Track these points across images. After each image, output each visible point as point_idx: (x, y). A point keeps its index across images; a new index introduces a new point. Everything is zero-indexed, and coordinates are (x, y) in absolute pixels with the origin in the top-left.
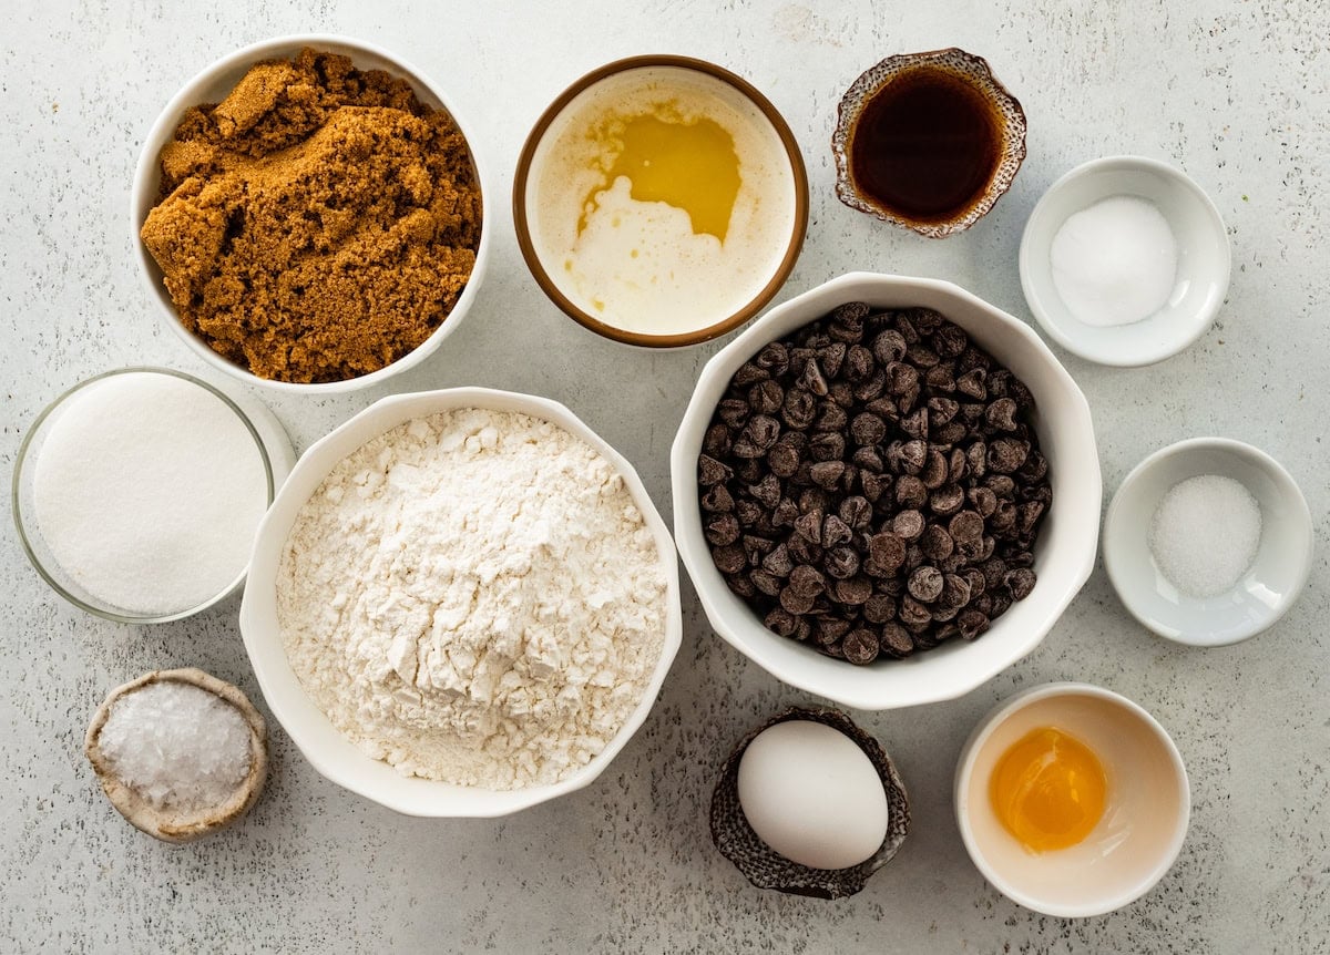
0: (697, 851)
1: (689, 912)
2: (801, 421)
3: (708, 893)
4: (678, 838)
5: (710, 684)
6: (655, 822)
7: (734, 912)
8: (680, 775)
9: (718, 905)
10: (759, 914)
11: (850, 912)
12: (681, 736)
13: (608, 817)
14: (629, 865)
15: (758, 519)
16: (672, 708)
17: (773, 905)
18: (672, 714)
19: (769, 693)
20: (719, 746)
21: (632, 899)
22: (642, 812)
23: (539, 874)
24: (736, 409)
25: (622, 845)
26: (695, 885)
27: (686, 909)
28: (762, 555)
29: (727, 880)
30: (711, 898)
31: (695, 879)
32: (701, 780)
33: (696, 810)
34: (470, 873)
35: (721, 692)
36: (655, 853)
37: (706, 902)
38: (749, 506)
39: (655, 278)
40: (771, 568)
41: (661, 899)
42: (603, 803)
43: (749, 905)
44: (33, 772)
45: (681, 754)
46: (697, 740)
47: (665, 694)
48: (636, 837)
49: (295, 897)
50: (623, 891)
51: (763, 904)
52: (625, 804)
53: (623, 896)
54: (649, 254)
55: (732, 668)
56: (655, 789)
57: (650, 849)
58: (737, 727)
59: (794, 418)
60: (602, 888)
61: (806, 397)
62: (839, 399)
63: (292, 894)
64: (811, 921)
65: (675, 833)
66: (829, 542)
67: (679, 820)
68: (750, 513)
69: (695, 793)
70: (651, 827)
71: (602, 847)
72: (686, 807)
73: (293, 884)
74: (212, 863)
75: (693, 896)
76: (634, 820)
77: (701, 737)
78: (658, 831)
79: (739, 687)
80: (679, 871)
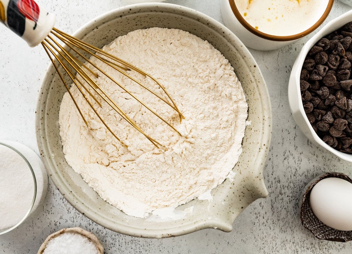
0: (288, 228)
1: (287, 249)
2: (335, 66)
3: (293, 243)
4: (282, 224)
5: (289, 168)
6: (273, 219)
7: (303, 249)
8: (281, 201)
9: (297, 247)
10: (312, 249)
11: (344, 247)
12: (281, 187)
13: (257, 217)
14: (265, 234)
15: (320, 103)
16: (277, 178)
17: (317, 246)
18: (277, 180)
19: (310, 170)
20: (294, 190)
21: (267, 246)
22: (269, 215)
23: (234, 239)
24: (311, 63)
25: (262, 227)
26: (289, 240)
27: (286, 249)
28: (322, 116)
29: (300, 238)
30: (294, 244)
31: (289, 238)
32: (289, 203)
33: (287, 214)
34: (209, 240)
35: (294, 171)
36: (274, 229)
37: (293, 246)
38: (316, 99)
39: (277, 18)
40: (327, 120)
41: (277, 246)
42: (255, 213)
43: (308, 246)
44: (52, 212)
45: (281, 194)
46: (286, 188)
47: (274, 173)
48: (267, 224)
49: (148, 252)
50: (263, 244)
51: (313, 245)
52: (262, 212)
53: (263, 245)
54: (274, 9)
55: (297, 162)
56: (272, 207)
57: (272, 228)
58: (300, 183)
59: (333, 65)
60: (256, 243)
61: (337, 56)
62: (349, 57)
63: (146, 251)
64: (330, 251)
65: (281, 222)
66: (350, 109)
67: (282, 217)
68: (317, 101)
69: (287, 207)
70: (272, 220)
71: (255, 228)
72: (284, 212)
73: (146, 247)
74: (118, 241)
75: (288, 244)
76: (266, 218)
77: (288, 187)
78: (274, 221)
79: (300, 169)
80: (282, 236)
